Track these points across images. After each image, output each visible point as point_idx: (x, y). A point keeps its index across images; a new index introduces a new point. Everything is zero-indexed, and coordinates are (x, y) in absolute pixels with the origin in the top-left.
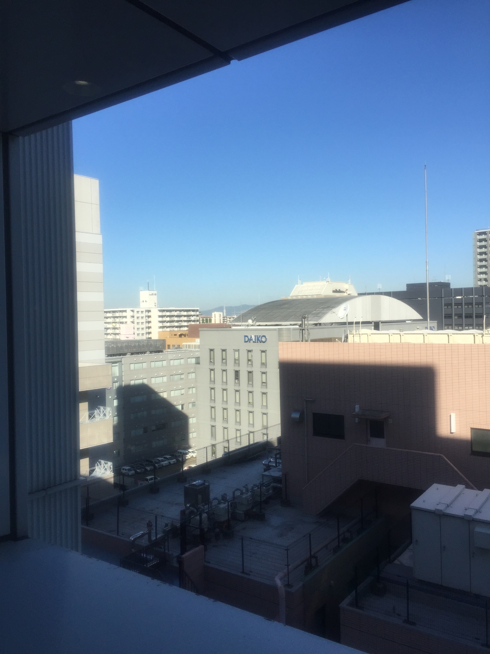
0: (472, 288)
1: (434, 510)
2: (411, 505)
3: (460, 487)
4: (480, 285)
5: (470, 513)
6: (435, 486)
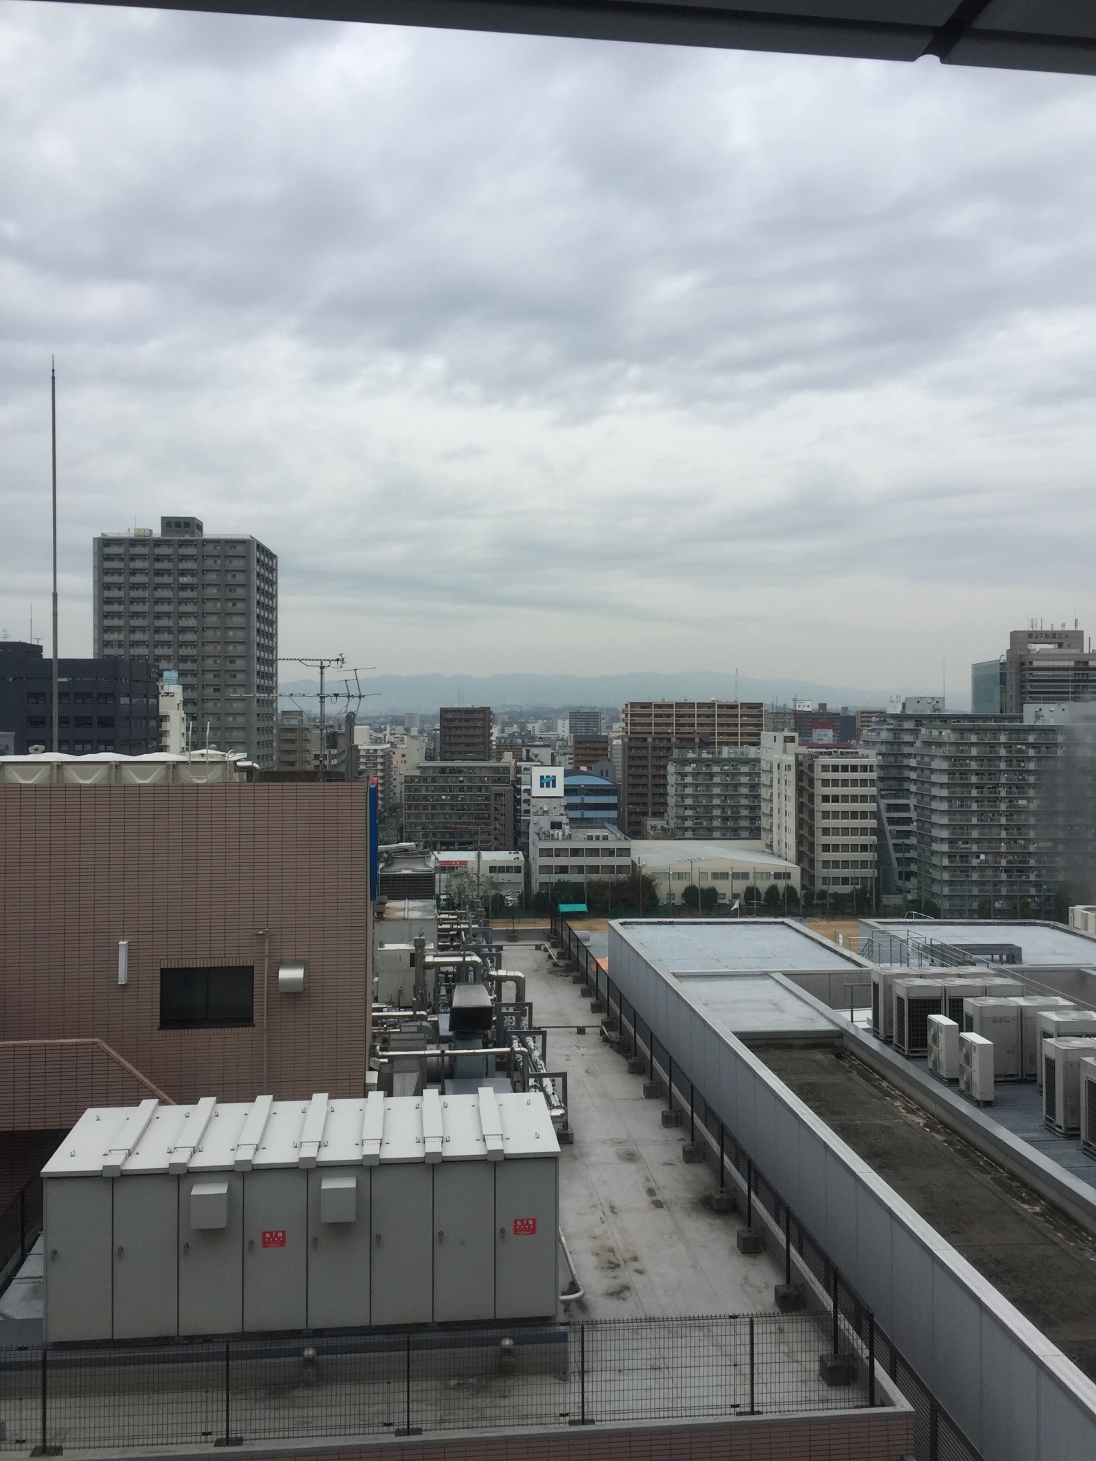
1: (100, 1168)
2: (43, 1170)
3: (148, 1105)
4: (107, 656)
5: (181, 1157)
6: (90, 1114)
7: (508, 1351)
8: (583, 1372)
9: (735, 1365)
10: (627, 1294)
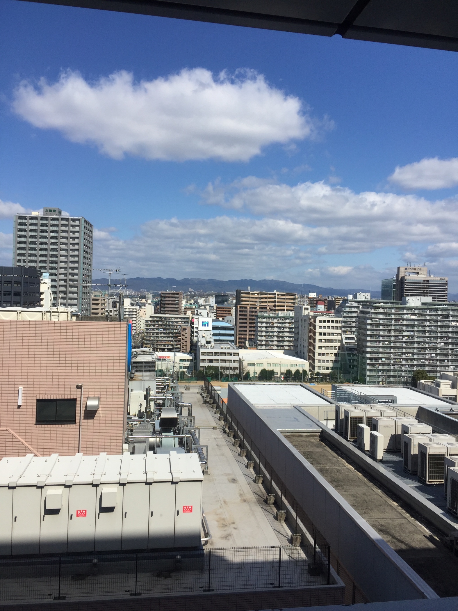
0: (12, 267)
1: (8, 483)
3: (29, 456)
4: (18, 266)
5: (42, 479)
6: (5, 459)
7: (179, 561)
8: (209, 570)
9: (273, 567)
10: (229, 537)
